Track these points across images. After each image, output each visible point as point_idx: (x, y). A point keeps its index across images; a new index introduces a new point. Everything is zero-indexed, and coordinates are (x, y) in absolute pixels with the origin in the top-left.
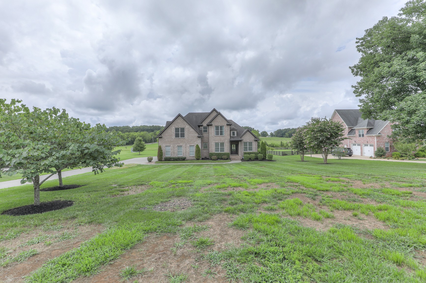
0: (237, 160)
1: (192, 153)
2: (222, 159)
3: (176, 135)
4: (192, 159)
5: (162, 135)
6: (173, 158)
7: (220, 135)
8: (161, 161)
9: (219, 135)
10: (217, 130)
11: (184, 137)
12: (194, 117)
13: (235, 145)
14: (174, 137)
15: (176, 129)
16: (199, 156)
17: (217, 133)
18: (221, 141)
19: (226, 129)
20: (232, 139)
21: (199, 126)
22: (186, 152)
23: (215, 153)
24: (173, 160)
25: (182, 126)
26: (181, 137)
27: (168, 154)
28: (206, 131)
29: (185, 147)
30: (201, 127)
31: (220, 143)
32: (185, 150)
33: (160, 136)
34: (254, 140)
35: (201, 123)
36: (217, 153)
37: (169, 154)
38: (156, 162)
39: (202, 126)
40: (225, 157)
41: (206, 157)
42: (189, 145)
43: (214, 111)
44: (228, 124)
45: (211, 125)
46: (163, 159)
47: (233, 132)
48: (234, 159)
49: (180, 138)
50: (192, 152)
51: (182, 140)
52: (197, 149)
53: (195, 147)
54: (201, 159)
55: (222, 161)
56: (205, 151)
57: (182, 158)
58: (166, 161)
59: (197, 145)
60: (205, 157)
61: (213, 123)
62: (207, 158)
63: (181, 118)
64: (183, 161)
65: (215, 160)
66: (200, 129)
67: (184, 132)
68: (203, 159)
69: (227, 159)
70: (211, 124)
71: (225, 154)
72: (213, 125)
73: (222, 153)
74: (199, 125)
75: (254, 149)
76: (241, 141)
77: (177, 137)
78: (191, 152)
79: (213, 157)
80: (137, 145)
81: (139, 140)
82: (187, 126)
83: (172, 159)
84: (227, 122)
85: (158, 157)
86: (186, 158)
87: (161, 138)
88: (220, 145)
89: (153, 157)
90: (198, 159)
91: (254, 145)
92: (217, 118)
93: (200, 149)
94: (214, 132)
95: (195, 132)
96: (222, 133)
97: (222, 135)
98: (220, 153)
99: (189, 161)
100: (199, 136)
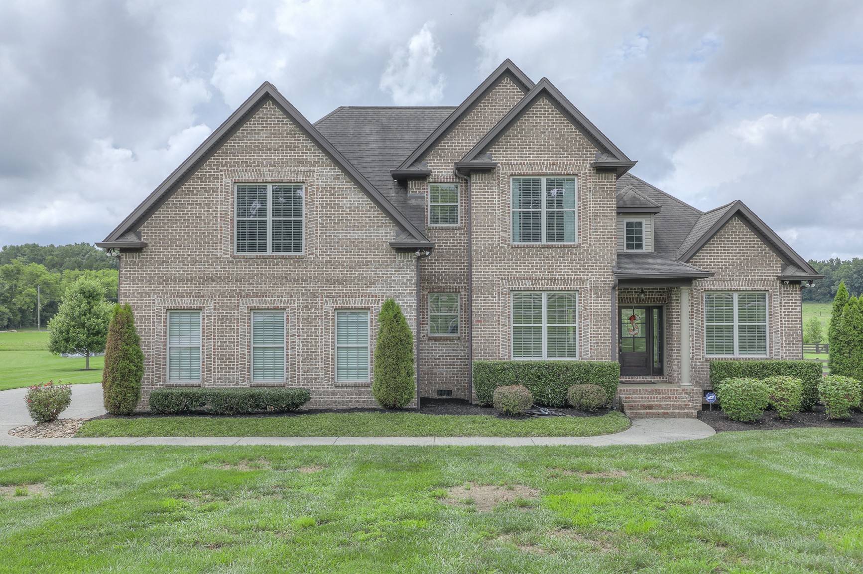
0: (674, 416)
1: (353, 364)
2: (565, 406)
3: (241, 236)
4: (353, 404)
5: (147, 232)
6: (217, 397)
7: (550, 237)
8: (130, 414)
9: (544, 241)
10: (527, 204)
11: (298, 248)
12: (367, 129)
13: (640, 314)
14: (226, 246)
15: (241, 190)
16: (405, 387)
17: (525, 226)
18: (552, 280)
19: (589, 196)
20: (632, 270)
21: (403, 181)
22: (310, 355)
23: (515, 366)
24: (216, 414)
25: (286, 176)
26: (276, 248)
27: (185, 364)
28: (450, 215)
29: (308, 322)
30: (413, 188)
31: (544, 296)
32: (306, 341)
33: (131, 239)
34: (778, 278)
35: (419, 160)
36: (530, 366)
37: (194, 366)
38: (90, 428)
39: (422, 177)
40: (592, 392)
41: (449, 392)
42: (329, 306)
43: (507, 82)
44: (605, 159)
45: (487, 170)
46: (144, 405)
47: (628, 224)
48: (651, 412)
49: (269, 252)
50: (353, 354)
51: (284, 267)
52: (391, 329)
53: (371, 320)
54: (414, 403)
55: (568, 421)
56: (441, 350)
57: (276, 400)
58: (163, 413)
59: (390, 306)
60: (441, 392)
61: (497, 156)
62: (455, 395)
63: (279, 113)
64: (287, 421)
65: (519, 416)
66: (412, 202)
67: (298, 213)
68: (426, 404)
69: (601, 410)
70: (484, 160)
71: (585, 373)
72: (503, 170)
73: (567, 368)
74: (406, 170)
75: (777, 338)
76: (687, 281)
77: (252, 248)
78: (343, 354)
79: (503, 394)
80: (73, 319)
81: (82, 292)
82: (317, 169)
83: (208, 407)
84: (595, 151)
85: (104, 383)
86: (305, 397)
87: (137, 250)
88: (549, 306)
89: (73, 388)
90: (392, 407)
91: (781, 312)
92: (527, 122)
93: (408, 336)
94: (509, 219)
95: (375, 212)
96: (561, 226)
97: (561, 237)
98: (550, 367)
99: (327, 420)
100: (404, 240)
